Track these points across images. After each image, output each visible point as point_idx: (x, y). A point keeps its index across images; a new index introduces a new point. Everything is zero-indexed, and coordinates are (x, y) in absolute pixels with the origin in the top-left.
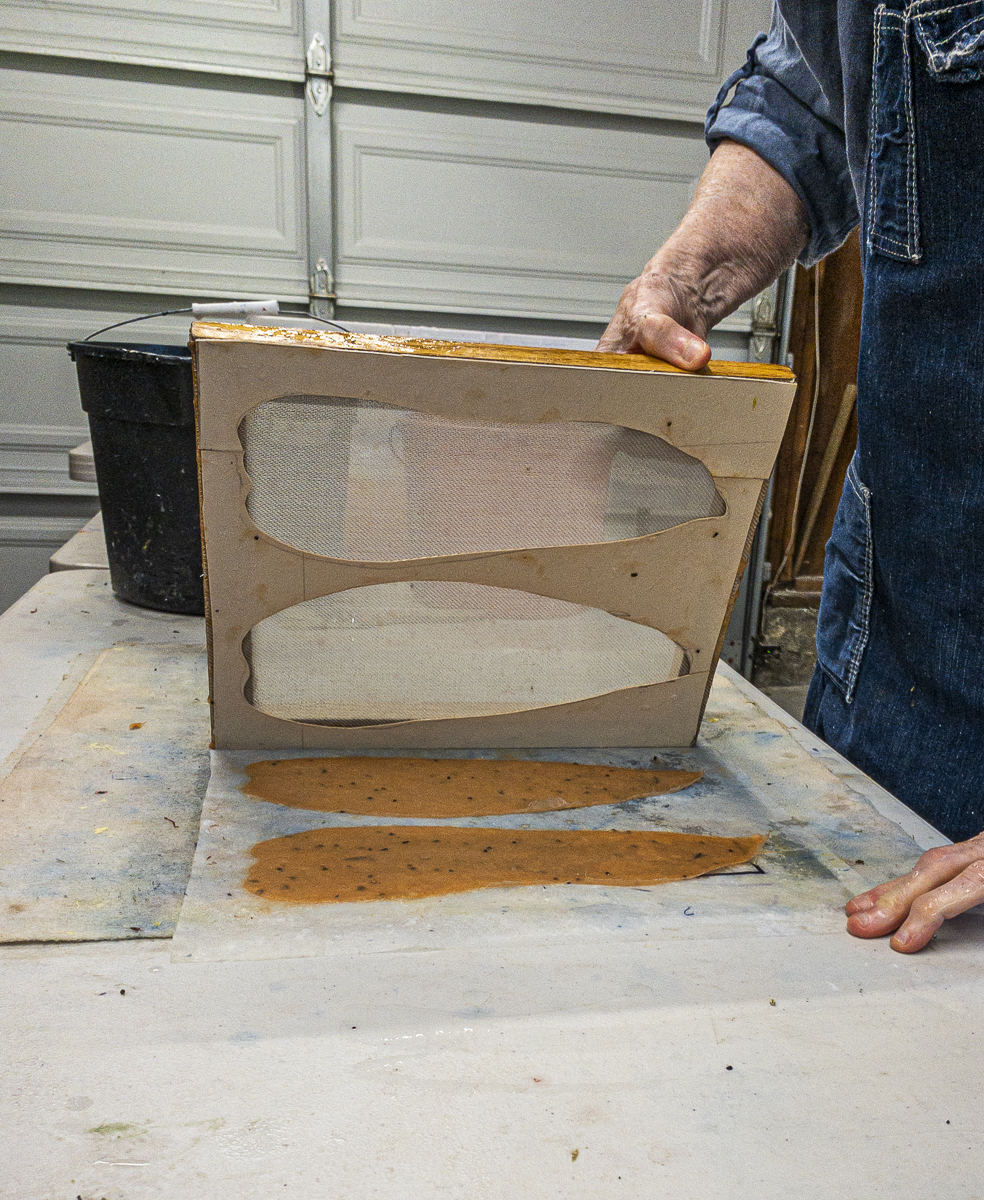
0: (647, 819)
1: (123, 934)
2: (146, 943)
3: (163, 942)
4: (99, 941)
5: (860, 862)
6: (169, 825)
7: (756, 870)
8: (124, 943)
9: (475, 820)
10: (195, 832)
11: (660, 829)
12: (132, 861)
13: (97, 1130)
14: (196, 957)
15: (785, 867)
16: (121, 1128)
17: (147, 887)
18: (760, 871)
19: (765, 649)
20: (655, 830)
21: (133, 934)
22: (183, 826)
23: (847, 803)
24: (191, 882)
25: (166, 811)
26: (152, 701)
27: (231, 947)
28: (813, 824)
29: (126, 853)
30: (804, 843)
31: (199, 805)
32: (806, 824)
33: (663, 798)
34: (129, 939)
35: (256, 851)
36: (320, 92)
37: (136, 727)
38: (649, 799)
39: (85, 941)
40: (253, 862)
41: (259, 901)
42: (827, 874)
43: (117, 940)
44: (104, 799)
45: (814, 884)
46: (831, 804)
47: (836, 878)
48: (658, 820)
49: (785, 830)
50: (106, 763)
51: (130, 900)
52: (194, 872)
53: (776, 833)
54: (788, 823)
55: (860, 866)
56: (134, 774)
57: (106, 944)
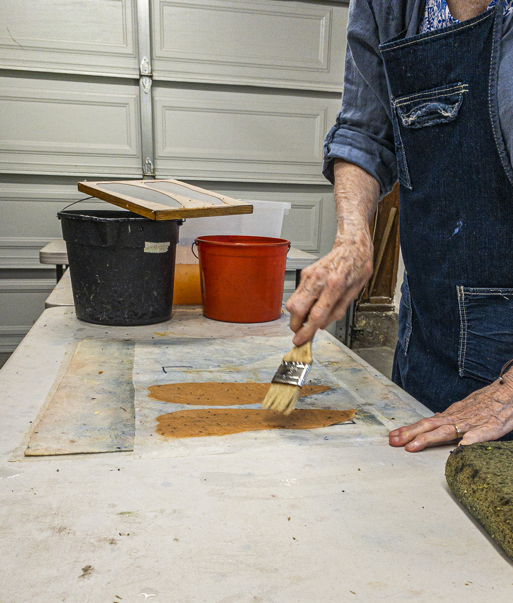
0: (308, 405)
1: (114, 450)
2: (123, 453)
3: (129, 452)
4: (106, 452)
5: (393, 419)
6: (122, 410)
7: (352, 422)
8: (115, 453)
9: (240, 406)
10: (133, 413)
11: (314, 408)
12: (112, 424)
13: (121, 514)
14: (143, 457)
15: (364, 421)
16: (128, 513)
17: (120, 433)
18: (354, 423)
19: (356, 331)
20: (311, 408)
21: (118, 450)
22: (128, 410)
23: (389, 396)
24: (136, 431)
25: (120, 405)
26: (104, 362)
27: (156, 453)
28: (375, 405)
29: (109, 421)
30: (371, 412)
31: (132, 402)
32: (372, 405)
33: (315, 396)
34: (116, 451)
35: (158, 419)
36: (146, 83)
37: (101, 373)
38: (309, 396)
39: (100, 453)
40: (158, 423)
41: (162, 437)
42: (380, 424)
43: (112, 452)
44: (95, 401)
45: (375, 427)
46: (382, 397)
47: (384, 425)
48: (313, 404)
49: (363, 407)
50: (92, 388)
51: (114, 438)
52: (136, 427)
53: (360, 408)
54: (365, 405)
55: (393, 420)
56: (104, 391)
57: (108, 454)
